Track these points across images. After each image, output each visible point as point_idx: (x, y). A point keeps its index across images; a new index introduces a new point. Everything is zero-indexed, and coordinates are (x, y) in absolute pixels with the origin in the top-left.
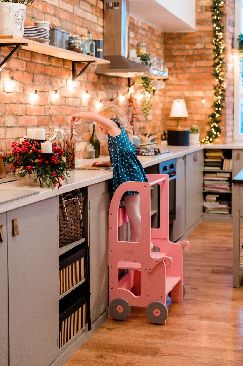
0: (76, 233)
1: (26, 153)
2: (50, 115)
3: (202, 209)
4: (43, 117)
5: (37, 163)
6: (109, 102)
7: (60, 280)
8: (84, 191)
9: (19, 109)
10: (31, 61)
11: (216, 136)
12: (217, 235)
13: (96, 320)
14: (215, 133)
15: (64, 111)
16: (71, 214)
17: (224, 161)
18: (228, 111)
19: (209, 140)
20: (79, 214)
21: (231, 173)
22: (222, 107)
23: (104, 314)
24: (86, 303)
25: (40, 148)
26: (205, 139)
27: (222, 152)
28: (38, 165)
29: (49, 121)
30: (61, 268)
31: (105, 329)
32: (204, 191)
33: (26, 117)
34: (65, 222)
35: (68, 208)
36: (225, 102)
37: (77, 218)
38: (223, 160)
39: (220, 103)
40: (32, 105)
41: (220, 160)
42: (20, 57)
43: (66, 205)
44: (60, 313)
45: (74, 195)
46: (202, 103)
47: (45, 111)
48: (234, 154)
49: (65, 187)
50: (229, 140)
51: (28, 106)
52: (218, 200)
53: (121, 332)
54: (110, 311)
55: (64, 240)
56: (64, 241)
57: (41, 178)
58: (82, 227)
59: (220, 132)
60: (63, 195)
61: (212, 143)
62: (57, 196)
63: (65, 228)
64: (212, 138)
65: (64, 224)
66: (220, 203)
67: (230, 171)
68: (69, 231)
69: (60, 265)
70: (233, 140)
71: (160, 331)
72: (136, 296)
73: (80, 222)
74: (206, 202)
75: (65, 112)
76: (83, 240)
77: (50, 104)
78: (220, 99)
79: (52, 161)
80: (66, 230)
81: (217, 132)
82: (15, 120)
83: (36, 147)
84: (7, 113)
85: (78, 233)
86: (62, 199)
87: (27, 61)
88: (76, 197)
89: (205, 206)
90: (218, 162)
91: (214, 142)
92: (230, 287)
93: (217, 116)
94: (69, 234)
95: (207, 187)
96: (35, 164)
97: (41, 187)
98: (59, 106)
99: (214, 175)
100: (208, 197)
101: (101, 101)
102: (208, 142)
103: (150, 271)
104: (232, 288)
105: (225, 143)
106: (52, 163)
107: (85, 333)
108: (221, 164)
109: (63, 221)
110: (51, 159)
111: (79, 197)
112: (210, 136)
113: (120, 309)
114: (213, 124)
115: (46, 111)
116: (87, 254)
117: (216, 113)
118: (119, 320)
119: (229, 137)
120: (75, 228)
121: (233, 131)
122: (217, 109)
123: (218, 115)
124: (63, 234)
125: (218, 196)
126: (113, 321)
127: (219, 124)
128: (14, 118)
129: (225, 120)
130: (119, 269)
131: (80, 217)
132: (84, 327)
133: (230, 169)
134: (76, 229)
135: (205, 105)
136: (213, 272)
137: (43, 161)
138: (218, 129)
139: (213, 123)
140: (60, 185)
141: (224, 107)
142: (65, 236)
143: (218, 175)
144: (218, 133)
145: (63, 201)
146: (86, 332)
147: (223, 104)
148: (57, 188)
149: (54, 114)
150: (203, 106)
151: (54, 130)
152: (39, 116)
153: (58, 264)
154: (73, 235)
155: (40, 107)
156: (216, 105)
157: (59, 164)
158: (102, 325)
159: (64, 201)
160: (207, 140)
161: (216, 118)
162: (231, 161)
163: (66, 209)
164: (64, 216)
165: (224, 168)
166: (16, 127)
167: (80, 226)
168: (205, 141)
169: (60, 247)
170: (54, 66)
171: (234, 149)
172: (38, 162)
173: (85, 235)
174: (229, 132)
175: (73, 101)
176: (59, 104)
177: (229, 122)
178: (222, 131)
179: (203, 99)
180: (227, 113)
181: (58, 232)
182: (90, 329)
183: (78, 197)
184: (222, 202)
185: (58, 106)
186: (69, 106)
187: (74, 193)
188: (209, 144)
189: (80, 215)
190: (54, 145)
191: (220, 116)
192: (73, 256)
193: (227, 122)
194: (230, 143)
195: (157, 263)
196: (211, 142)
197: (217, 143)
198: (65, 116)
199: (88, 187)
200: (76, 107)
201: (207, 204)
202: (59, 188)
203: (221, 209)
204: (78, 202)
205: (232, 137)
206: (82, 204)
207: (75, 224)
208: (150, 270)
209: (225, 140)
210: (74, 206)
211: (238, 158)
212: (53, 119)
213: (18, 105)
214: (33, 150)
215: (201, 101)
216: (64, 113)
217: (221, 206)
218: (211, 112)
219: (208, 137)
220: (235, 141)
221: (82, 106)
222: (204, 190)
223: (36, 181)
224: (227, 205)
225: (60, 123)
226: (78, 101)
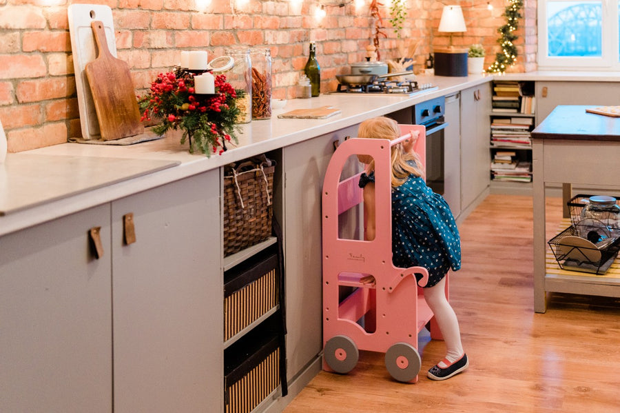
0: (260, 229)
1: (169, 93)
2: (234, 29)
3: (489, 175)
4: (221, 32)
5: (185, 110)
6: (338, 8)
7: (226, 314)
8: (275, 156)
9: (177, 20)
11: (511, 61)
12: (511, 218)
13: (297, 377)
14: (508, 56)
15: (260, 23)
16: (249, 198)
17: (523, 99)
18: (528, 23)
19: (499, 67)
20: (265, 196)
21: (533, 118)
22: (519, 15)
23: (314, 362)
24: (278, 349)
25: (193, 85)
26: (492, 66)
27: (519, 86)
28: (186, 115)
29: (232, 39)
30: (228, 292)
31: (313, 391)
32: (492, 147)
33: (190, 32)
34: (238, 211)
35: (244, 186)
36: (523, 8)
37: (261, 203)
38: (520, 98)
39: (515, 10)
40: (201, 13)
41: (517, 99)
43: (241, 182)
44: (226, 371)
45: (256, 164)
46: (487, 11)
47: (224, 22)
48: (538, 89)
49: (233, 152)
50: (530, 67)
51: (193, 13)
52: (514, 160)
53: (339, 397)
54: (325, 357)
55: (237, 242)
56: (237, 245)
57: (192, 139)
58: (270, 217)
59: (516, 55)
60: (235, 164)
61: (504, 72)
62: (220, 167)
63: (238, 221)
64: (504, 64)
65: (237, 215)
66: (517, 166)
67: (533, 116)
68: (245, 226)
69: (226, 288)
70: (537, 67)
71: (407, 396)
72: (368, 332)
73: (267, 210)
74: (495, 163)
75: (262, 24)
76: (273, 240)
77: (233, 11)
78: (515, 4)
79: (211, 107)
80: (239, 224)
81: (511, 54)
82: (169, 38)
83: (186, 82)
84: (153, 25)
85: (263, 229)
86: (232, 171)
88: (260, 168)
89: (493, 170)
90: (514, 101)
91: (508, 69)
92: (529, 310)
93: (511, 30)
94: (245, 232)
95: (496, 140)
96: (182, 112)
97: (191, 152)
98: (250, 14)
99: (508, 121)
100: (499, 156)
101: (322, 7)
102: (498, 70)
103: (391, 291)
104: (534, 313)
105: (525, 72)
106: (212, 110)
107: (276, 400)
108: (518, 104)
109: (234, 210)
110: (211, 103)
111: (266, 166)
112: (501, 61)
113: (340, 355)
114: (506, 42)
115: (226, 23)
116: (281, 264)
117: (509, 25)
118: (340, 374)
119: (530, 62)
120: (258, 220)
121: (536, 53)
122: (511, 19)
123: (512, 29)
124: (234, 232)
125: (514, 154)
126: (328, 373)
127: (515, 42)
128: (167, 34)
129: (524, 35)
130: (340, 286)
131: (267, 202)
132: (275, 391)
133: (533, 112)
134: (260, 222)
135: (492, 14)
136: (503, 283)
137: (197, 107)
138: (513, 51)
139: (505, 40)
140: (225, 149)
141: (522, 15)
142: (238, 235)
143: (514, 121)
144: (513, 57)
145: (233, 175)
146: (278, 400)
147: (520, 11)
148: (218, 155)
149: (242, 27)
150: (489, 15)
151: (231, 53)
152: (212, 31)
153: (223, 285)
154: (252, 232)
155: (216, 16)
156: (508, 13)
157: (223, 112)
158: (310, 383)
159: (236, 175)
160: (496, 67)
161: (509, 34)
162: (534, 99)
163: (241, 189)
164: (237, 201)
165: (522, 111)
166: (171, 48)
167: (268, 217)
168: (494, 68)
169: (227, 254)
171: (537, 81)
172: (187, 108)
173: (277, 230)
174: (530, 54)
175: (275, 7)
176: (250, 11)
177: (530, 39)
178: (518, 53)
179: (488, 3)
180: (526, 25)
181: (223, 230)
182: (285, 393)
183: (262, 167)
184: (521, 164)
185: (247, 15)
186: (268, 15)
187: (256, 160)
188: (500, 73)
189: (267, 198)
190: (220, 80)
191: (516, 30)
192: (252, 270)
193: (526, 38)
194: (532, 71)
195: (403, 278)
196: (502, 70)
197: (512, 72)
198: (260, 30)
199: (283, 150)
200: (281, 16)
201: (496, 167)
202: (220, 154)
203: (518, 175)
204: (263, 175)
205: (536, 62)
206: (271, 178)
207: (258, 213)
208: (391, 288)
209: (524, 67)
210: (256, 182)
211: (544, 94)
212: (239, 36)
213: (176, 13)
214: (181, 87)
215: (487, 7)
216: (259, 26)
217: (518, 170)
218: (502, 23)
219: (497, 63)
220: (539, 68)
221: (291, 14)
222: (492, 144)
223: (182, 142)
224: (528, 169)
225: (251, 42)
226: (284, 7)
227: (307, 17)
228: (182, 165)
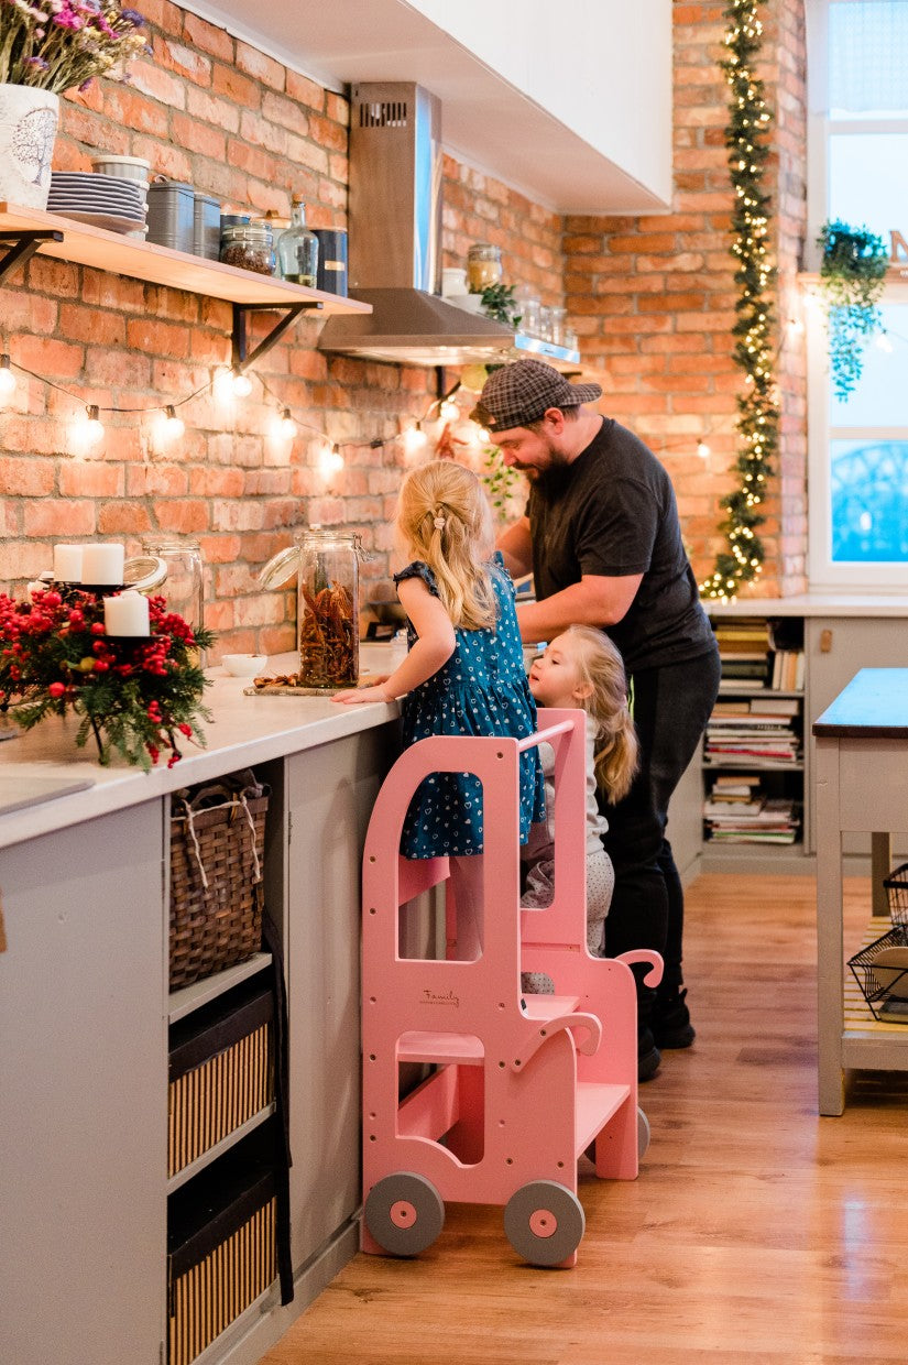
0: (238, 934)
1: (46, 635)
2: (146, 495)
3: (699, 830)
4: (120, 503)
5: (87, 673)
6: (369, 450)
7: (172, 1117)
8: (270, 774)
9: (30, 474)
10: (79, 301)
11: (749, 573)
12: (754, 923)
13: (311, 1265)
14: (743, 561)
15: (202, 482)
16: (217, 865)
17: (778, 658)
18: (789, 487)
19: (723, 585)
20: (249, 863)
21: (801, 701)
22: (769, 471)
23: (345, 1233)
24: (273, 1199)
25: (101, 617)
26: (708, 584)
27: (769, 627)
28: (90, 682)
29: (144, 517)
30: (177, 1070)
31: (345, 1294)
32: (707, 765)
33: (55, 502)
34: (195, 895)
35: (206, 839)
36: (778, 455)
37: (241, 878)
38: (771, 655)
39: (759, 457)
40: (79, 460)
41: (762, 657)
42: (34, 284)
43: (201, 832)
44: (172, 1244)
45: (232, 790)
46: (696, 459)
47: (126, 480)
48: (812, 635)
49: (193, 763)
50: (792, 585)
51: (63, 461)
52: (756, 794)
53: (406, 1303)
54: (365, 1221)
55: (192, 961)
56: (191, 968)
57: (102, 731)
58: (260, 909)
59: (761, 559)
60: (188, 792)
61: (734, 598)
62: (163, 797)
63: (193, 916)
64: (734, 578)
65: (191, 902)
66: (763, 808)
67: (800, 694)
68: (209, 926)
69: (172, 1060)
70: (808, 585)
71: (556, 1295)
72: (463, 1162)
73: (253, 893)
74: (713, 802)
75: (206, 486)
76: (264, 960)
77: (146, 457)
78: (760, 444)
79: (145, 667)
80: (197, 923)
81: (751, 557)
82: (13, 516)
83: (87, 611)
85: (244, 933)
86: (184, 806)
87: (61, 301)
88: (240, 800)
89: (709, 818)
90: (756, 663)
91: (742, 591)
92: (807, 1112)
93: (750, 503)
94: (208, 941)
95: (716, 750)
96: (78, 677)
97: (103, 761)
98: (181, 463)
99: (743, 707)
100: (723, 786)
101: (337, 446)
102: (721, 592)
103: (518, 1069)
104: (817, 1118)
105: (780, 597)
106: (146, 671)
107: (268, 1314)
108: (766, 668)
109: (186, 892)
110: (142, 657)
111: (250, 797)
112: (727, 574)
113: (403, 1215)
114: (738, 530)
115: (130, 483)
116: (280, 1012)
117: (745, 491)
118: (401, 1256)
119: (791, 576)
120: (235, 915)
121: (805, 555)
122: (749, 478)
123: (752, 500)
124: (185, 940)
125: (755, 782)
126: (376, 1258)
127: (758, 529)
128: (7, 508)
129: (779, 513)
130: (401, 1064)
131: (254, 875)
132: (266, 1292)
133: (799, 686)
134: (238, 919)
135: (708, 465)
136: (747, 1059)
137: (111, 665)
138: (753, 549)
139: (737, 525)
140: (177, 756)
141: (774, 469)
142: (194, 946)
143: (757, 706)
144: (754, 562)
145: (186, 814)
146: (272, 1313)
147: (772, 461)
148: (165, 767)
149: (164, 492)
150: (700, 467)
151: (158, 550)
152: (102, 500)
153: (165, 1055)
154: (223, 941)
155: (110, 467)
156: (745, 465)
157: (173, 677)
158: (336, 1280)
159: (192, 815)
160: (716, 585)
161: (745, 511)
162: (801, 657)
163: (201, 845)
164: (192, 872)
165: (775, 684)
166: (14, 538)
167: (254, 908)
168: (711, 589)
169: (173, 989)
170: (164, 320)
171: (809, 618)
172: (90, 667)
173: (271, 940)
174: (792, 556)
175: (235, 448)
176: (181, 457)
177: (792, 524)
178: (767, 554)
179: (699, 442)
180: (784, 491)
181: (167, 934)
182: (287, 1296)
183: (244, 798)
184: (771, 804)
185: (176, 466)
186: (222, 465)
187: (232, 783)
188: (725, 599)
189: (252, 865)
190: (156, 606)
191: (762, 501)
192: (223, 1023)
193: (784, 521)
194: (796, 595)
195: (544, 1038)
196: (729, 593)
197: (752, 596)
198: (203, 500)
199: (286, 761)
200: (246, 468)
201: (716, 812)
202: (170, 767)
203: (766, 828)
204: (246, 817)
205: (804, 574)
206: (262, 823)
207: (234, 901)
208: (518, 1063)
209: (779, 584)
210: (230, 832)
211: (825, 646)
212: (159, 513)
213: (26, 460)
214: (75, 623)
215: (696, 450)
216: (200, 490)
217: (765, 817)
218: (730, 486)
219: (718, 577)
220: (811, 589)
221: (266, 464)
222: (706, 760)
223: (81, 741)
224: (788, 814)
225: (184, 526)
226: (253, 446)
227: (303, 470)
228: (96, 788)
